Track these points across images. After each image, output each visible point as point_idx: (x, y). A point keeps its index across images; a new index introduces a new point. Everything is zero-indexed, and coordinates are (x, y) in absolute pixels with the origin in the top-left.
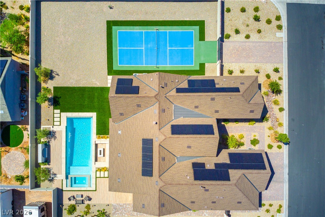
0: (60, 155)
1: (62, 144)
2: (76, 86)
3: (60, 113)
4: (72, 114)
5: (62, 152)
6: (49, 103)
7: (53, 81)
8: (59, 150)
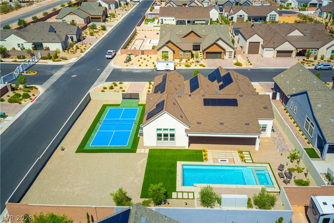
0: (233, 190)
1: (217, 187)
2: (144, 177)
3: (177, 192)
4: (179, 181)
5: (229, 187)
6: (162, 203)
7: (133, 198)
8: (226, 190)
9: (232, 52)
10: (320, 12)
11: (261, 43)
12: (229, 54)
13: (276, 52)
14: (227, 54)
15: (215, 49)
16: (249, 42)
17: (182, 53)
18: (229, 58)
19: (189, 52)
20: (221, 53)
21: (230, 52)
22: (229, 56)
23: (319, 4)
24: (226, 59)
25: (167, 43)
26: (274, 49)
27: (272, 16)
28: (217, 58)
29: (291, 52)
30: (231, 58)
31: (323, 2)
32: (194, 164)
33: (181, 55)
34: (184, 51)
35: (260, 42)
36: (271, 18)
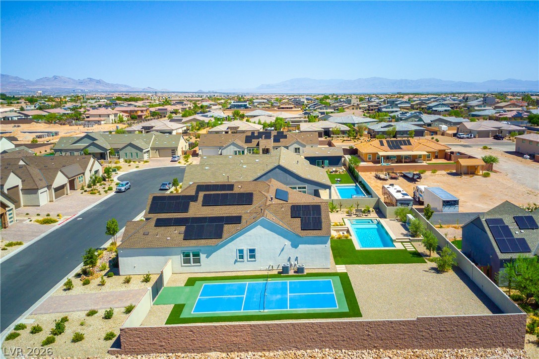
11: (21, 187)
12: (9, 215)
13: (53, 191)
16: (8, 190)
21: (9, 210)
22: (10, 218)
26: (48, 187)
29: (64, 186)
30: (12, 221)
35: (17, 186)
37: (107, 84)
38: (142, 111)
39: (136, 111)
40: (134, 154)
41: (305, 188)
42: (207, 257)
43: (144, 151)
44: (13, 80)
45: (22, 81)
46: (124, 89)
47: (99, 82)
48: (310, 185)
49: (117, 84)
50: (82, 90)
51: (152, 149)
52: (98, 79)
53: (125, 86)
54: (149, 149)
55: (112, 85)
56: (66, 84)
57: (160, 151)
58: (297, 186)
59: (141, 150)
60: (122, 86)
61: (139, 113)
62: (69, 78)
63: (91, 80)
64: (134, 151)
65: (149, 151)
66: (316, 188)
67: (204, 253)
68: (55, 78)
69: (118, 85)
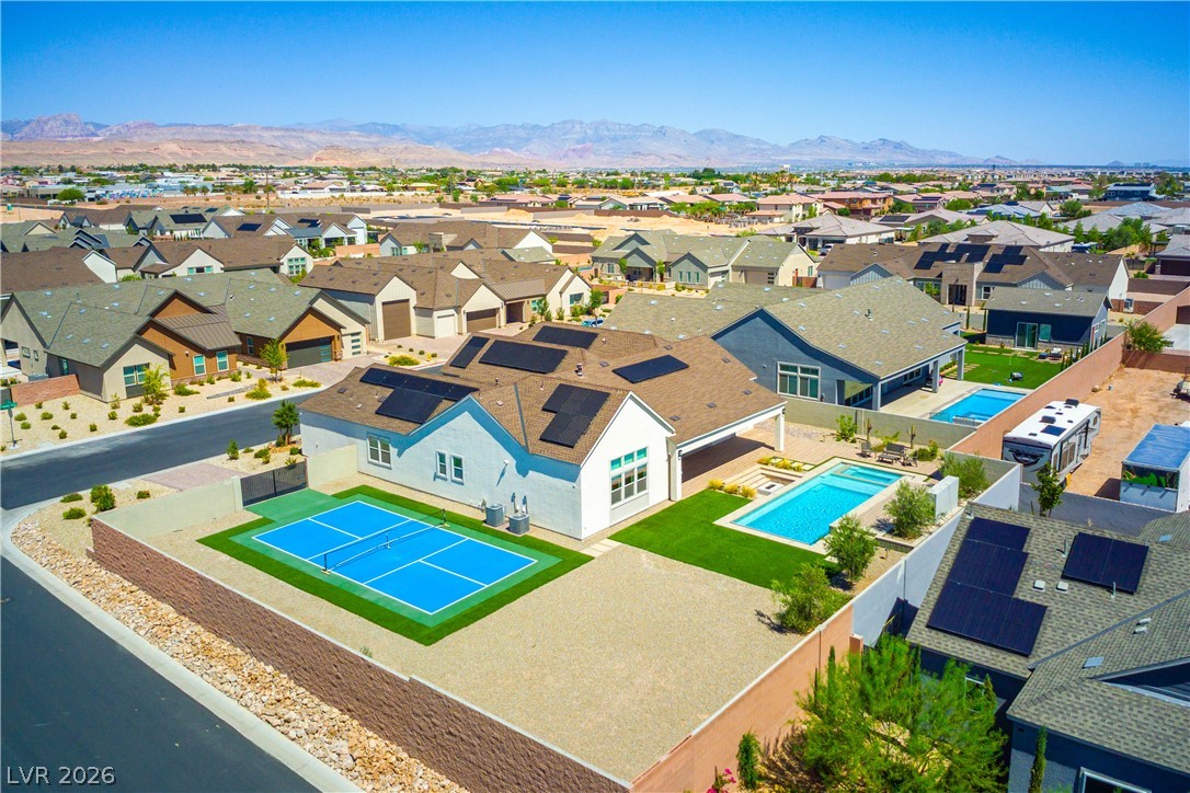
9: (358, 334)
10: (393, 249)
11: (413, 302)
12: (353, 341)
13: (464, 318)
14: (347, 341)
15: (312, 330)
16: (384, 304)
17: (202, 361)
18: (354, 354)
19: (230, 353)
20: (329, 340)
21: (353, 335)
22: (353, 347)
23: (349, 238)
24: (346, 360)
25: (141, 331)
26: (457, 309)
27: (294, 263)
28: (316, 360)
29: (493, 313)
30: (359, 352)
31: (355, 233)
32: (740, 515)
33: (200, 370)
34: (210, 354)
35: (407, 301)
36: (294, 270)
37: (915, 151)
38: (874, 201)
39: (861, 200)
40: (693, 276)
41: (815, 372)
42: (399, 454)
43: (710, 271)
44: (752, 145)
45: (766, 147)
46: (946, 161)
47: (898, 146)
48: (827, 366)
49: (934, 150)
50: (864, 163)
51: (735, 268)
52: (897, 140)
53: (951, 154)
54: (729, 268)
55: (924, 153)
56: (838, 151)
57: (749, 273)
58: (799, 365)
59: (704, 268)
60: (943, 153)
61: (868, 205)
62: (846, 140)
63: (884, 141)
64: (694, 269)
65: (727, 271)
66: (840, 375)
67: (394, 446)
68: (822, 141)
69: (935, 153)
